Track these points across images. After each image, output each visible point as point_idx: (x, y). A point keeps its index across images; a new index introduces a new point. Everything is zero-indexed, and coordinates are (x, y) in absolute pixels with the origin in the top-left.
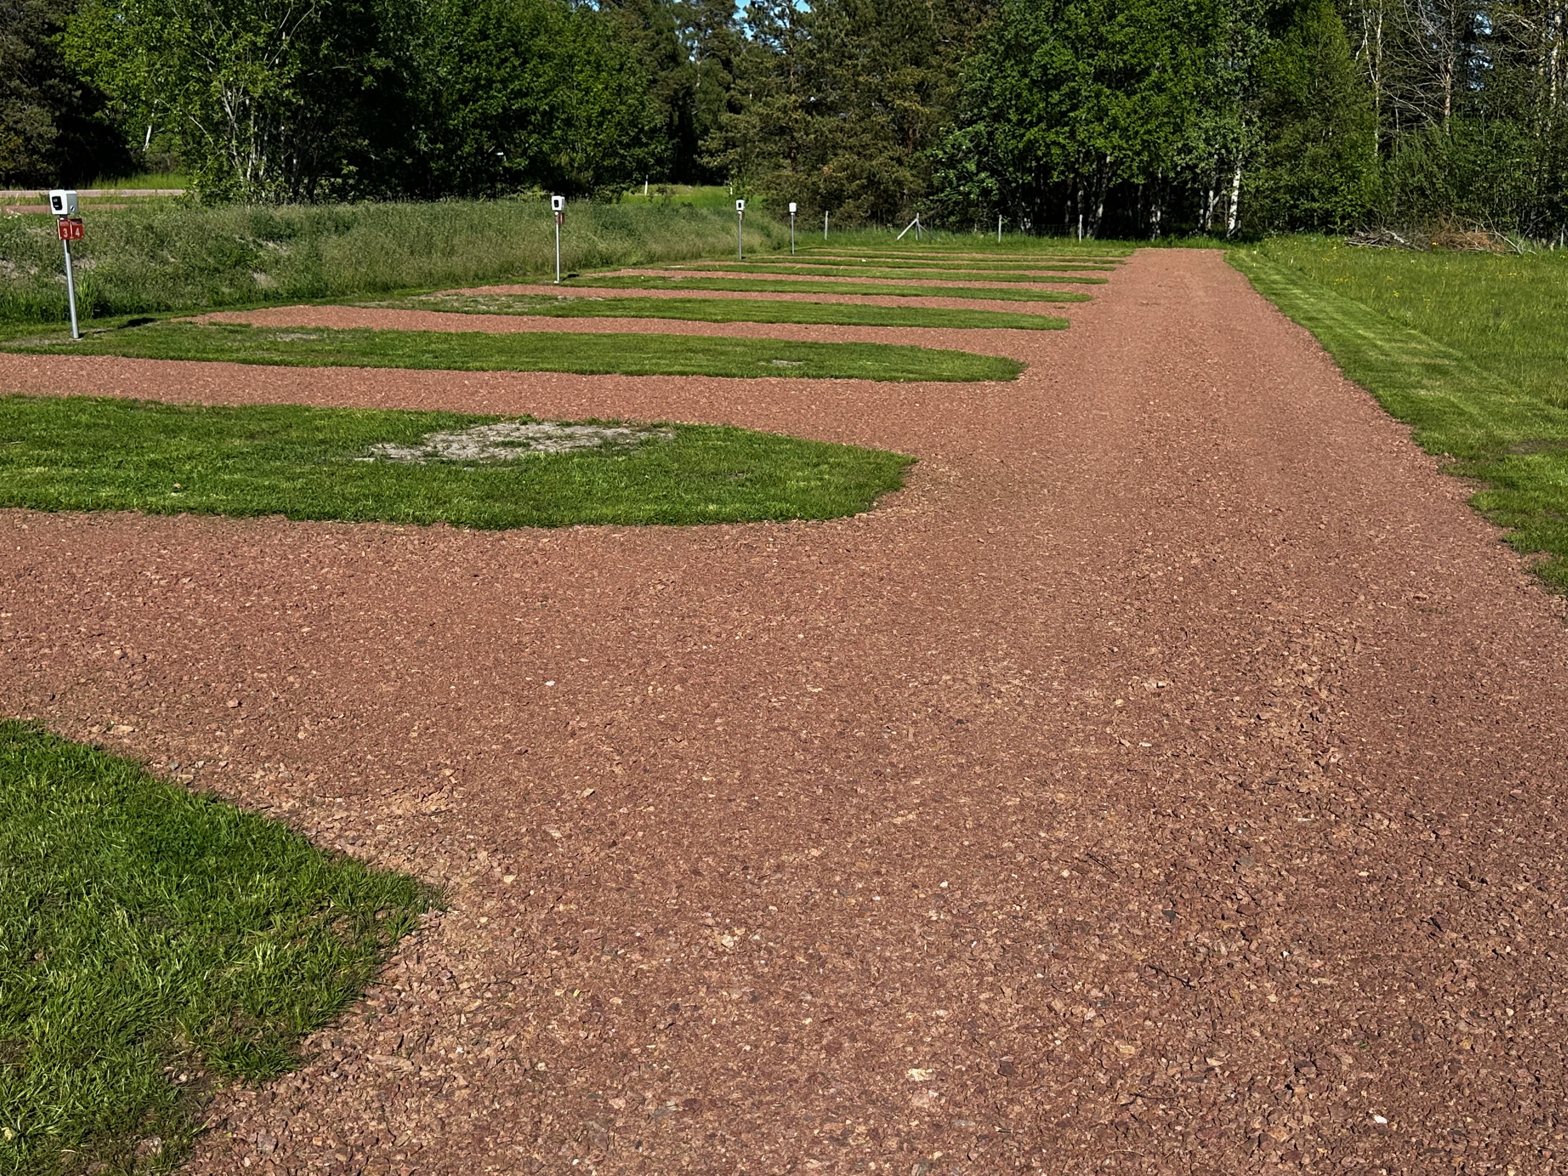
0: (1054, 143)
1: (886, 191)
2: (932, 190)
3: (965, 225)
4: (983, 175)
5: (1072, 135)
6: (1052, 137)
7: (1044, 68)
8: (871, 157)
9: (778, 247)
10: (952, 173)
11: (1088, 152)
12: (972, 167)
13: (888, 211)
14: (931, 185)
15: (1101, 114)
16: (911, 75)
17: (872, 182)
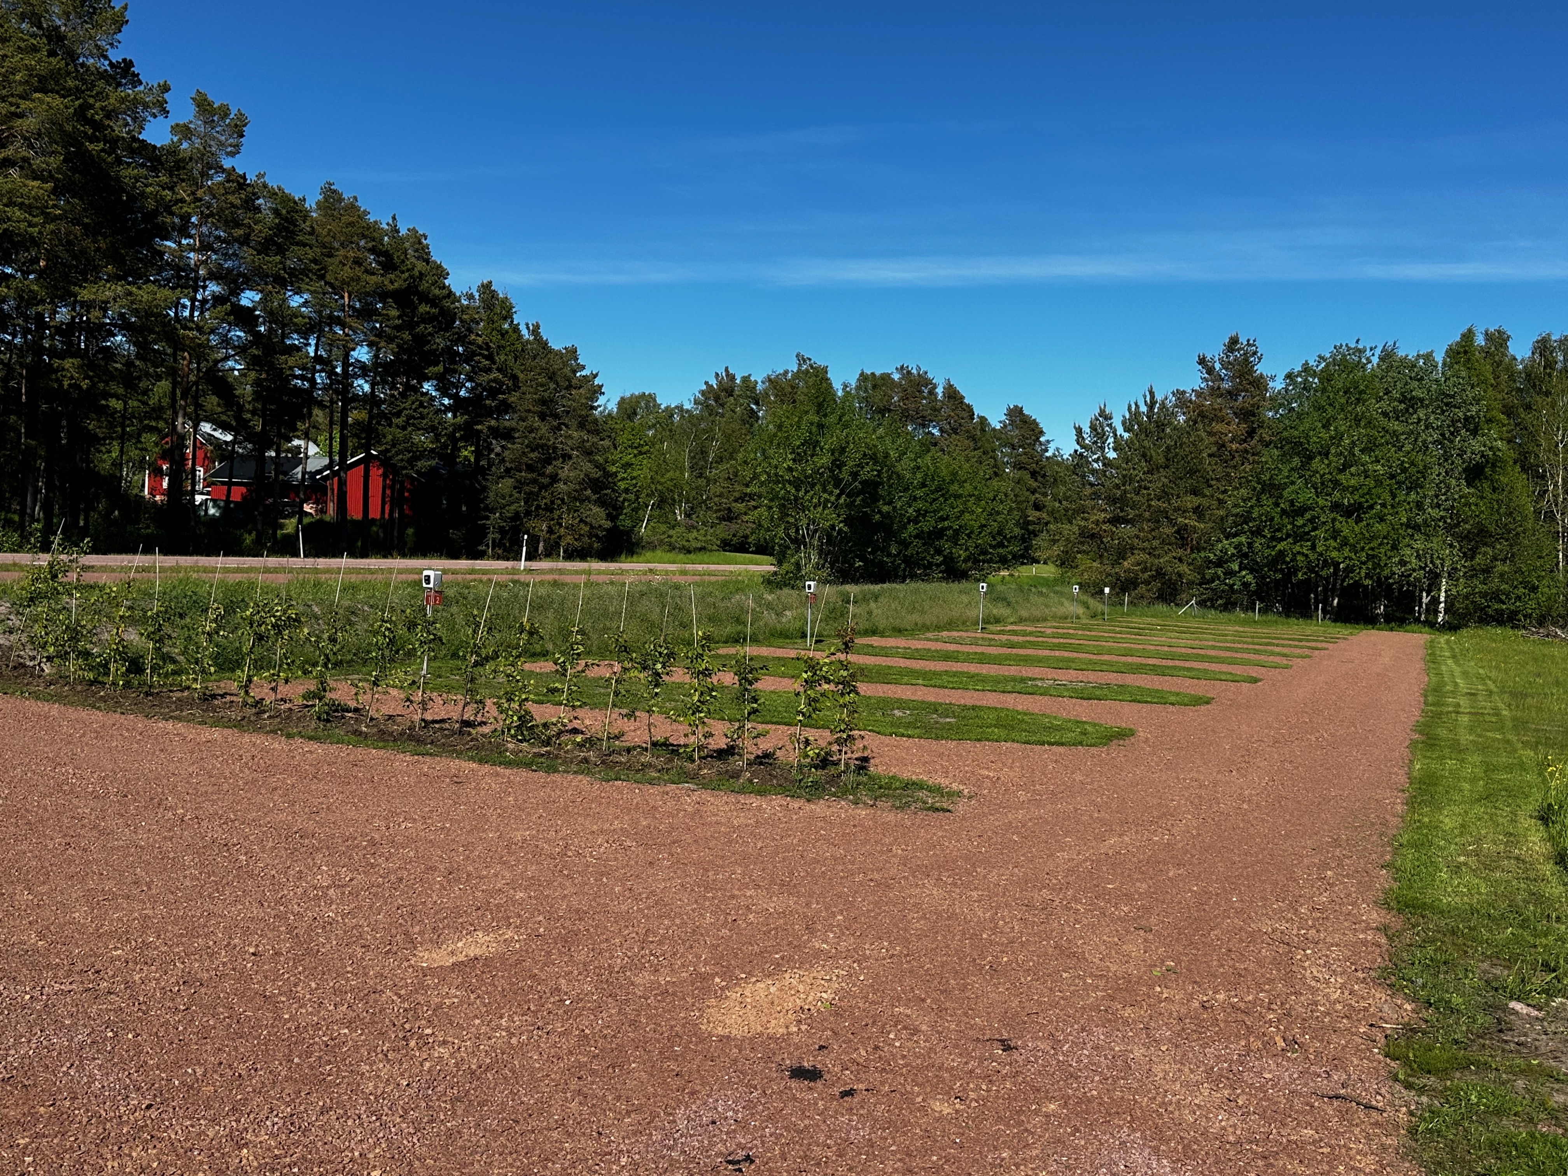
0: (1299, 553)
1: (1170, 579)
2: (1204, 582)
3: (1229, 606)
4: (1244, 573)
5: (1313, 547)
6: (1297, 548)
7: (1292, 502)
8: (1159, 557)
9: (1094, 616)
10: (1220, 571)
11: (1325, 561)
12: (1236, 567)
13: (1171, 594)
14: (1203, 577)
15: (1335, 534)
16: (1191, 501)
17: (1160, 573)
